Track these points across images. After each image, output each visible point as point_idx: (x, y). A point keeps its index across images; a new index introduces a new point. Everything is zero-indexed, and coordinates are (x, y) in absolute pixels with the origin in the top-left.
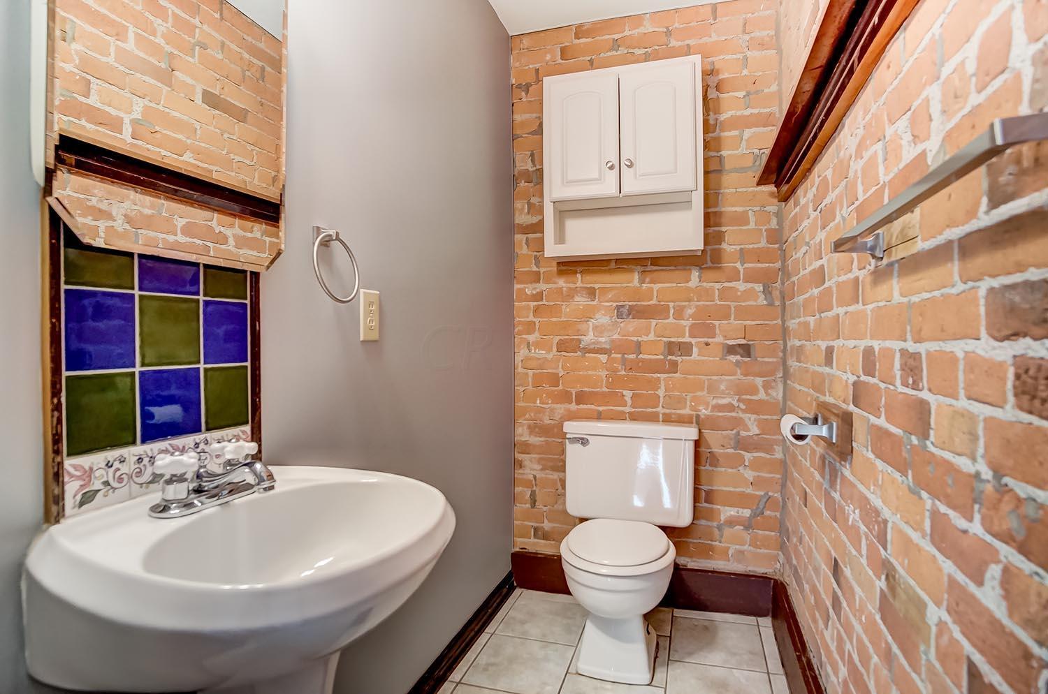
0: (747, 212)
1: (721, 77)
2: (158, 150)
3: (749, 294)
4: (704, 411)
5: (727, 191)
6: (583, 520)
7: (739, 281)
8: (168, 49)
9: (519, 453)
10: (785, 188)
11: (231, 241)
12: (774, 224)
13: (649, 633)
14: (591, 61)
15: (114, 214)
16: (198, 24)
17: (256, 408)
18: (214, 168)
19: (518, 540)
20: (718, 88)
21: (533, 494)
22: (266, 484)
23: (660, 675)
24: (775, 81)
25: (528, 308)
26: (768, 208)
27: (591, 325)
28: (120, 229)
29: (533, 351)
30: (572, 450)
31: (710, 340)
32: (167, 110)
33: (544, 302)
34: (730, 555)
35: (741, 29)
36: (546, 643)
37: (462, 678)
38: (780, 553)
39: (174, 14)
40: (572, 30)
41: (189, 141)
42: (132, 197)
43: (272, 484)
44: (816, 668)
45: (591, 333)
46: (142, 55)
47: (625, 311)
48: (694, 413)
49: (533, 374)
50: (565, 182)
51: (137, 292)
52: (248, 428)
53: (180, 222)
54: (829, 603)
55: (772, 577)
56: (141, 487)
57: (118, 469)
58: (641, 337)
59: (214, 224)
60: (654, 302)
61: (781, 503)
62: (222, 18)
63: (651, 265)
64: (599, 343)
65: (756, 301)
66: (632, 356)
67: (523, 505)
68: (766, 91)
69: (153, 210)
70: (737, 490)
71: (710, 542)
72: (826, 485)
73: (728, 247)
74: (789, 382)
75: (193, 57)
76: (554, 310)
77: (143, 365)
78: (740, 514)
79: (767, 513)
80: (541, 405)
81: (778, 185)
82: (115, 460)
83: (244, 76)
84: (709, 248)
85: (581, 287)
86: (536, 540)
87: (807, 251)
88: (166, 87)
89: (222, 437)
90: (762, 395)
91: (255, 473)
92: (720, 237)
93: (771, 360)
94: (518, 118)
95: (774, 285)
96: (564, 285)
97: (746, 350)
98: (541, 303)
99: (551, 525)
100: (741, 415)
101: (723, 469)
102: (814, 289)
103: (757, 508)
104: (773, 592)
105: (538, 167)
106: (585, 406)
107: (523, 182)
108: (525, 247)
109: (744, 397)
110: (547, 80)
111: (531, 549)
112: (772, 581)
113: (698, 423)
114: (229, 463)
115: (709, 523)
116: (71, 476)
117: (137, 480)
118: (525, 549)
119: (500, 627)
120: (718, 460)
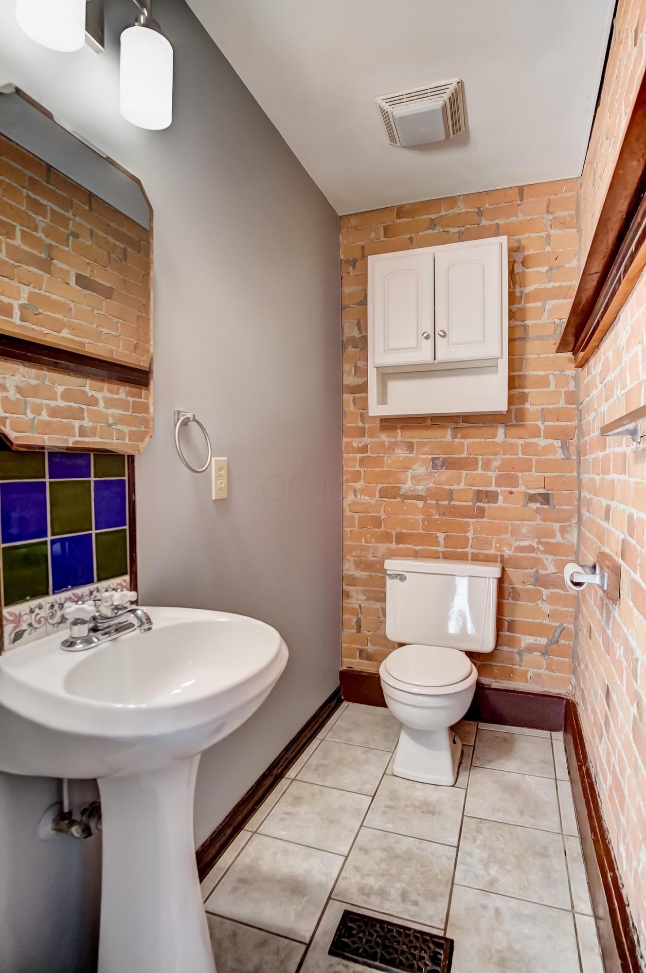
0: (548, 375)
1: (526, 253)
2: (42, 329)
3: (548, 449)
4: (507, 551)
5: (530, 356)
6: (402, 645)
7: (540, 437)
8: (48, 241)
9: (347, 585)
10: (581, 354)
11: (101, 403)
12: (572, 386)
13: (454, 742)
14: (411, 239)
15: (8, 386)
16: (71, 216)
17: (134, 561)
18: (86, 341)
19: (345, 660)
20: (523, 263)
21: (359, 621)
22: (146, 626)
23: (463, 778)
24: (575, 257)
25: (355, 459)
26: (567, 372)
27: (410, 474)
28: (13, 399)
29: (359, 497)
30: (391, 585)
31: (514, 490)
32: (48, 294)
33: (368, 454)
34: (529, 678)
35: (545, 209)
36: (367, 749)
37: (297, 776)
38: (572, 676)
39: (52, 210)
40: (394, 210)
41: (66, 319)
42: (21, 371)
43: (150, 626)
44: (593, 776)
45: (409, 482)
46: (27, 248)
47: (439, 463)
48: (499, 553)
49: (359, 517)
50: (386, 349)
51: (47, 480)
52: (127, 578)
53: (60, 389)
54: (602, 722)
55: (564, 697)
56: (54, 627)
57: (38, 614)
58: (453, 485)
59: (87, 389)
60: (465, 455)
61: (574, 634)
62: (91, 209)
63: (462, 422)
64: (415, 490)
65: (555, 455)
66: (445, 503)
67: (350, 630)
68: (567, 266)
69: (39, 380)
70: (536, 621)
71: (511, 666)
72: (603, 623)
73: (530, 407)
74: (582, 528)
75: (68, 246)
76: (377, 461)
77: (53, 534)
78: (538, 642)
79: (562, 642)
80: (365, 544)
81: (575, 352)
82: (35, 608)
83: (110, 258)
84: (513, 407)
85: (401, 441)
86: (361, 661)
87: (596, 417)
88: (47, 275)
89: (109, 585)
90: (558, 539)
91: (137, 616)
92: (523, 398)
93: (567, 507)
94: (346, 290)
95: (571, 441)
96: (386, 439)
97: (545, 498)
98: (365, 455)
99: (374, 648)
100: (540, 555)
101: (523, 603)
102: (599, 452)
103: (553, 637)
104: (565, 710)
105: (364, 334)
106: (404, 546)
107: (350, 347)
108: (352, 405)
109: (543, 540)
110: (370, 258)
111: (357, 668)
112: (565, 701)
113: (502, 562)
114: (117, 608)
115: (511, 650)
116: (8, 620)
117: (51, 621)
118: (352, 668)
119: (328, 735)
120: (519, 594)
